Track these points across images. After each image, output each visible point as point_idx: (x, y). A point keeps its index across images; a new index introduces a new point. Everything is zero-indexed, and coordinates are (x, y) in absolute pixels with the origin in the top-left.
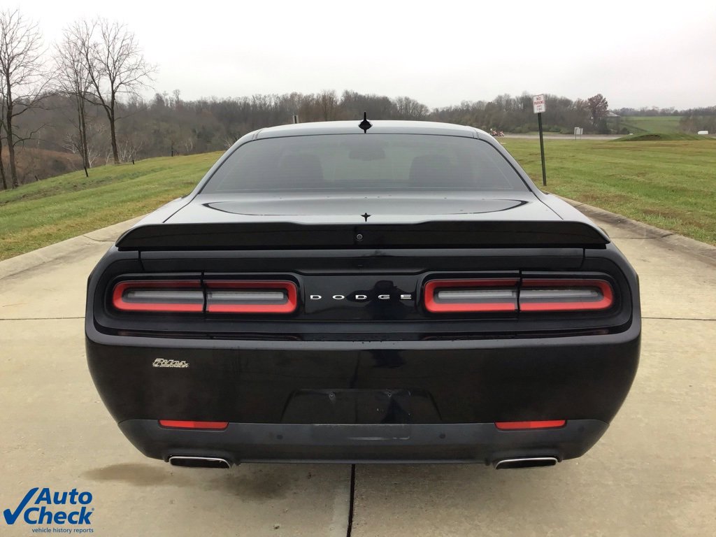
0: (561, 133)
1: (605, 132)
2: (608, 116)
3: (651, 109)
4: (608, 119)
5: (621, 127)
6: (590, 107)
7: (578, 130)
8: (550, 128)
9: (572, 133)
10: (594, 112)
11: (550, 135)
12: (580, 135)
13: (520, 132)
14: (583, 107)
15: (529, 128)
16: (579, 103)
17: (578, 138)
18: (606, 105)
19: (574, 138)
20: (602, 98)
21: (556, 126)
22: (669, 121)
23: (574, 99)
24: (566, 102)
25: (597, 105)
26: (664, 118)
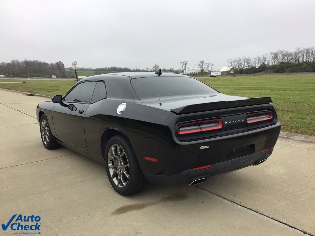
0: (46, 78)
1: (65, 77)
2: (65, 70)
3: (82, 68)
4: (65, 72)
5: (72, 75)
6: (57, 66)
7: (54, 76)
8: (40, 75)
9: (51, 77)
10: (59, 69)
11: (40, 78)
12: (55, 79)
13: (26, 77)
14: (54, 67)
15: (30, 75)
16: (52, 65)
17: (54, 80)
18: (63, 66)
19: (52, 80)
20: (61, 62)
21: (43, 75)
22: (90, 73)
23: (49, 63)
24: (46, 64)
25: (60, 65)
26: (87, 72)
